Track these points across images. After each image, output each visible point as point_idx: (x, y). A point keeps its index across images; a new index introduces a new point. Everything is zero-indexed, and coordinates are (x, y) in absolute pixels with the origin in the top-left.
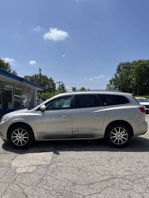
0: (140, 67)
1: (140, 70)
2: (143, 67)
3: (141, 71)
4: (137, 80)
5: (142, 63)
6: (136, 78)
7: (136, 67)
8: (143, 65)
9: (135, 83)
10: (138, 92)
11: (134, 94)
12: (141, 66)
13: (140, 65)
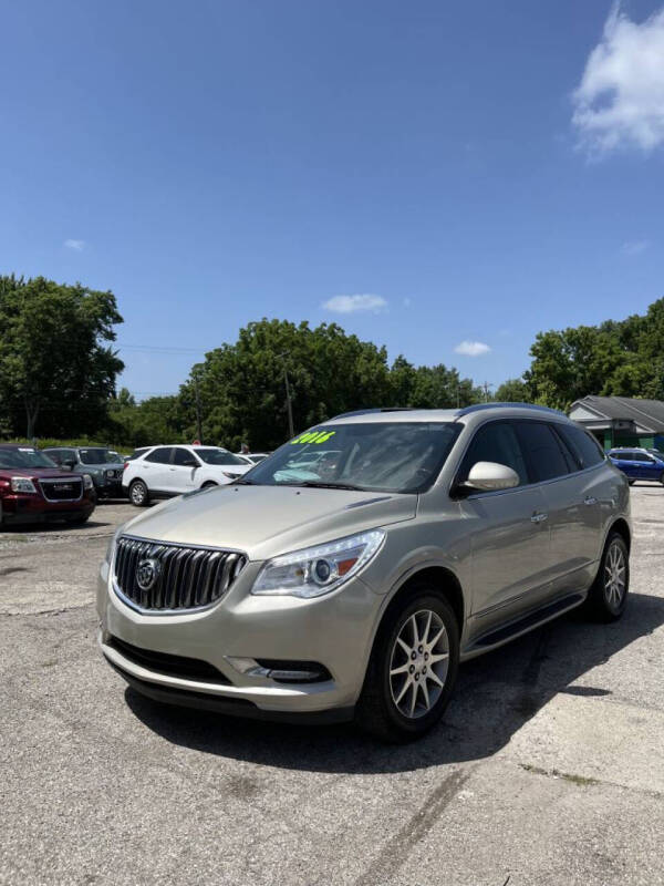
0: (48, 312)
1: (44, 322)
2: (58, 312)
3: (48, 328)
4: (29, 364)
5: (56, 296)
6: (26, 359)
7: (30, 308)
8: (58, 304)
9: (20, 381)
10: (31, 423)
11: (10, 431)
12: (51, 307)
13: (47, 303)
